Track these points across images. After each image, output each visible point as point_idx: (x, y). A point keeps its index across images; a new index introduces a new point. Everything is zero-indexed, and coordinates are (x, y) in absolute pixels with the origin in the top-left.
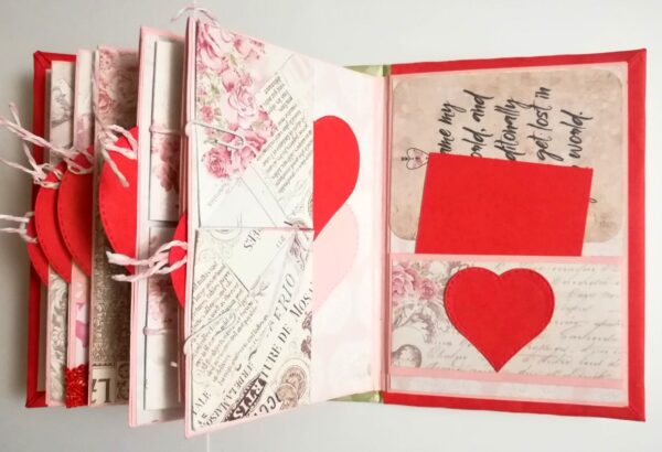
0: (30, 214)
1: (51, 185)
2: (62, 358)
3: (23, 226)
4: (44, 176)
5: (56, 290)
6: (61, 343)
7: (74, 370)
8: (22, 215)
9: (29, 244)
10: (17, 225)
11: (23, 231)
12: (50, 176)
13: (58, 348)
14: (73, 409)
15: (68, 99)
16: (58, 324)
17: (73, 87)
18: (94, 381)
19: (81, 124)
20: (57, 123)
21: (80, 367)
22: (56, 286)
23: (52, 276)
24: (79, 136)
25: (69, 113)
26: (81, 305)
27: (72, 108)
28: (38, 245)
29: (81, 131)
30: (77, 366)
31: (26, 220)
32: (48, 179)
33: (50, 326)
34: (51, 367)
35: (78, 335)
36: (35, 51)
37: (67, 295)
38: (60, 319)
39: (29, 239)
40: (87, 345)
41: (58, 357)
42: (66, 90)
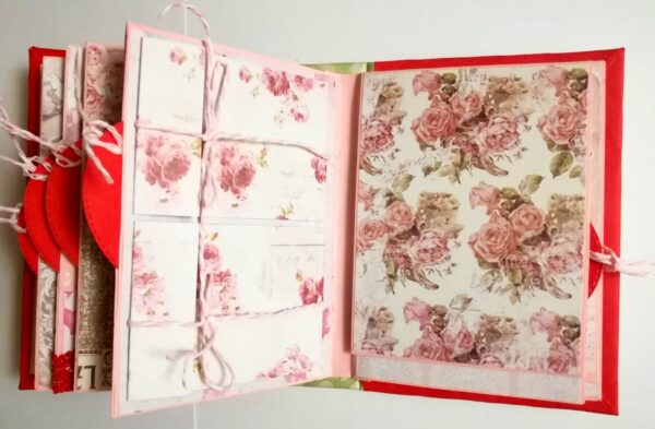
0: (20, 205)
1: (41, 177)
2: (50, 344)
3: (14, 217)
4: (33, 168)
5: (45, 279)
6: (50, 330)
7: (61, 356)
8: (14, 206)
9: (19, 234)
10: (8, 215)
11: (14, 221)
12: (40, 169)
13: (47, 335)
14: (59, 394)
15: (58, 93)
16: (46, 312)
17: (63, 82)
18: (80, 368)
19: (70, 118)
20: (47, 117)
21: (68, 354)
22: (45, 274)
23: (41, 265)
24: (69, 130)
25: (59, 107)
26: (69, 293)
27: (62, 102)
28: (27, 236)
29: (70, 125)
30: (64, 352)
31: (17, 210)
32: (38, 172)
33: (39, 313)
34: (40, 353)
35: (65, 323)
36: (30, 46)
37: (55, 284)
38: (49, 306)
39: (19, 229)
40: (74, 332)
41: (47, 343)
42: (56, 84)
